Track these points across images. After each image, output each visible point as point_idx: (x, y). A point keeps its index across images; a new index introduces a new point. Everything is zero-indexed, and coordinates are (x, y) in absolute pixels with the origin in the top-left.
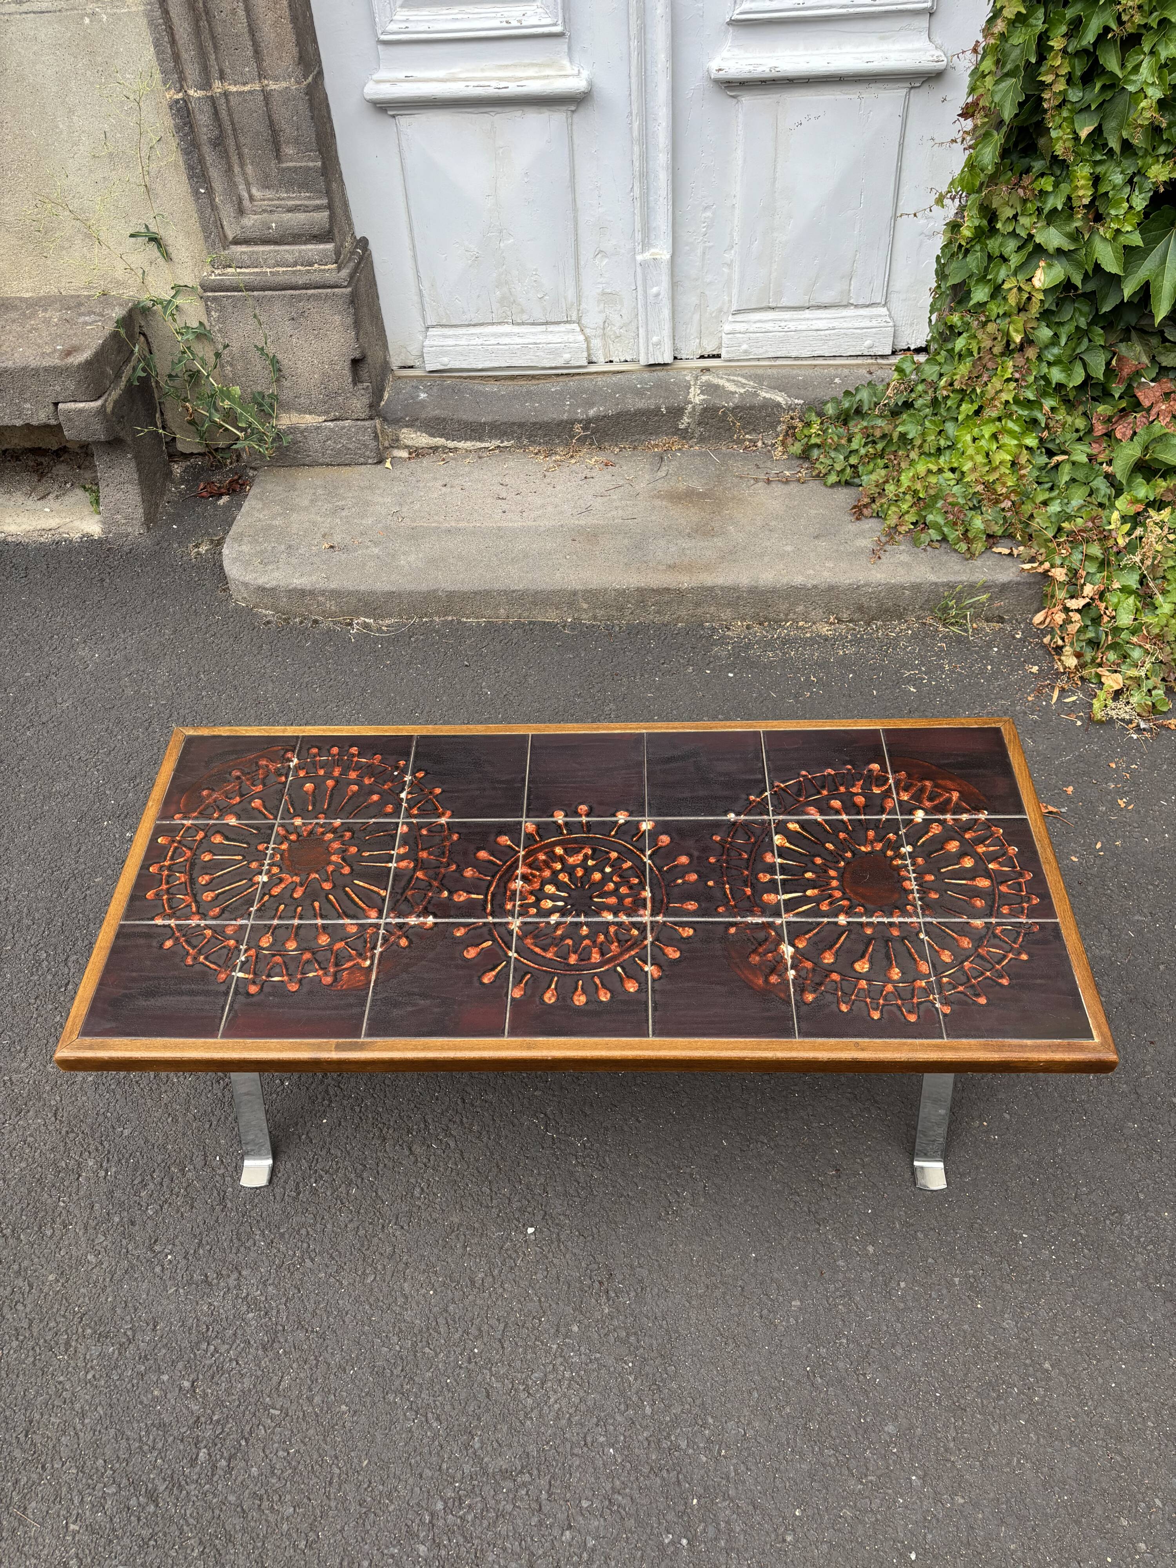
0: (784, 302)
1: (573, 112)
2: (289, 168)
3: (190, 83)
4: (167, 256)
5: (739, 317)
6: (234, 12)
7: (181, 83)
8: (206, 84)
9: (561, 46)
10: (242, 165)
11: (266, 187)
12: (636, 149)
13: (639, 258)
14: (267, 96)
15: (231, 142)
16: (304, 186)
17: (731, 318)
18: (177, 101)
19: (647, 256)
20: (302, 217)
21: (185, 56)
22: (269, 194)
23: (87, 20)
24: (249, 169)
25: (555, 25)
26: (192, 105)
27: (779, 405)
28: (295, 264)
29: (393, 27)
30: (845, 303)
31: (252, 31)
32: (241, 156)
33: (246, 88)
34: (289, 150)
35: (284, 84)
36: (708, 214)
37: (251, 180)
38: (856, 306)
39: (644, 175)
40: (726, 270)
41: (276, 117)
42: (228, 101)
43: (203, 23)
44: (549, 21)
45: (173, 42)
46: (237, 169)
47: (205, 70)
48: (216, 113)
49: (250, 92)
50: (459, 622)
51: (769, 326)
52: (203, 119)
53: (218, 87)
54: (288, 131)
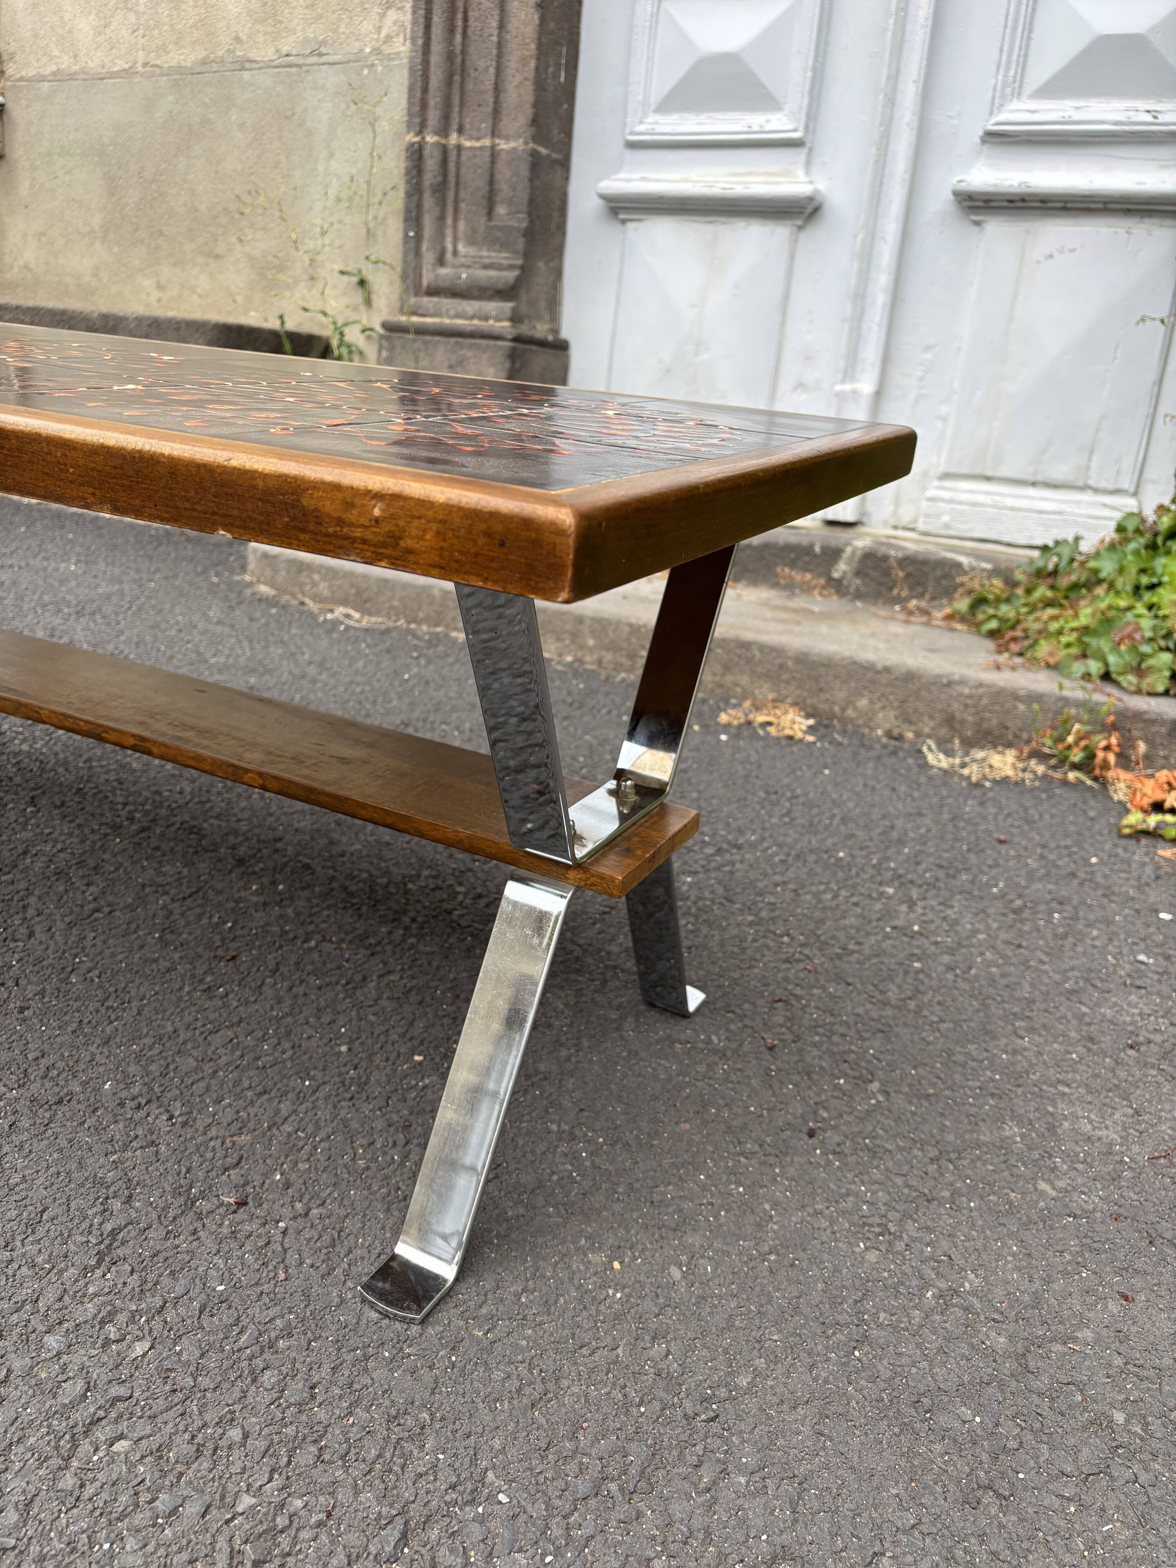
0: (1005, 471)
1: (800, 228)
2: (495, 227)
3: (430, 129)
4: (368, 302)
5: (947, 484)
6: (486, 69)
7: (421, 129)
8: (444, 131)
9: (800, 155)
10: (456, 220)
11: (471, 242)
12: (856, 265)
13: (839, 388)
14: (494, 154)
15: (451, 195)
16: (505, 246)
17: (936, 483)
18: (413, 144)
19: (848, 387)
20: (492, 273)
21: (432, 103)
22: (472, 251)
23: (366, 72)
24: (462, 225)
25: (795, 130)
26: (427, 152)
27: (958, 565)
28: (472, 317)
29: (641, 128)
30: (1080, 483)
31: (498, 89)
32: (456, 210)
33: (477, 144)
34: (501, 210)
35: (513, 144)
36: (929, 356)
37: (460, 234)
38: (1096, 491)
39: (860, 297)
40: (939, 425)
41: (498, 177)
42: (459, 155)
43: (457, 78)
44: (790, 127)
45: (425, 90)
46: (449, 221)
47: (446, 118)
48: (444, 162)
49: (481, 148)
50: (446, 635)
51: (980, 498)
52: (431, 164)
53: (454, 139)
54: (504, 188)
